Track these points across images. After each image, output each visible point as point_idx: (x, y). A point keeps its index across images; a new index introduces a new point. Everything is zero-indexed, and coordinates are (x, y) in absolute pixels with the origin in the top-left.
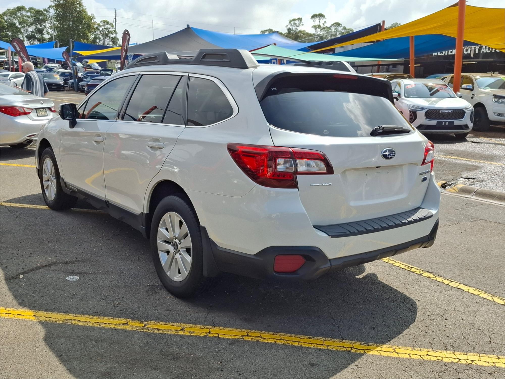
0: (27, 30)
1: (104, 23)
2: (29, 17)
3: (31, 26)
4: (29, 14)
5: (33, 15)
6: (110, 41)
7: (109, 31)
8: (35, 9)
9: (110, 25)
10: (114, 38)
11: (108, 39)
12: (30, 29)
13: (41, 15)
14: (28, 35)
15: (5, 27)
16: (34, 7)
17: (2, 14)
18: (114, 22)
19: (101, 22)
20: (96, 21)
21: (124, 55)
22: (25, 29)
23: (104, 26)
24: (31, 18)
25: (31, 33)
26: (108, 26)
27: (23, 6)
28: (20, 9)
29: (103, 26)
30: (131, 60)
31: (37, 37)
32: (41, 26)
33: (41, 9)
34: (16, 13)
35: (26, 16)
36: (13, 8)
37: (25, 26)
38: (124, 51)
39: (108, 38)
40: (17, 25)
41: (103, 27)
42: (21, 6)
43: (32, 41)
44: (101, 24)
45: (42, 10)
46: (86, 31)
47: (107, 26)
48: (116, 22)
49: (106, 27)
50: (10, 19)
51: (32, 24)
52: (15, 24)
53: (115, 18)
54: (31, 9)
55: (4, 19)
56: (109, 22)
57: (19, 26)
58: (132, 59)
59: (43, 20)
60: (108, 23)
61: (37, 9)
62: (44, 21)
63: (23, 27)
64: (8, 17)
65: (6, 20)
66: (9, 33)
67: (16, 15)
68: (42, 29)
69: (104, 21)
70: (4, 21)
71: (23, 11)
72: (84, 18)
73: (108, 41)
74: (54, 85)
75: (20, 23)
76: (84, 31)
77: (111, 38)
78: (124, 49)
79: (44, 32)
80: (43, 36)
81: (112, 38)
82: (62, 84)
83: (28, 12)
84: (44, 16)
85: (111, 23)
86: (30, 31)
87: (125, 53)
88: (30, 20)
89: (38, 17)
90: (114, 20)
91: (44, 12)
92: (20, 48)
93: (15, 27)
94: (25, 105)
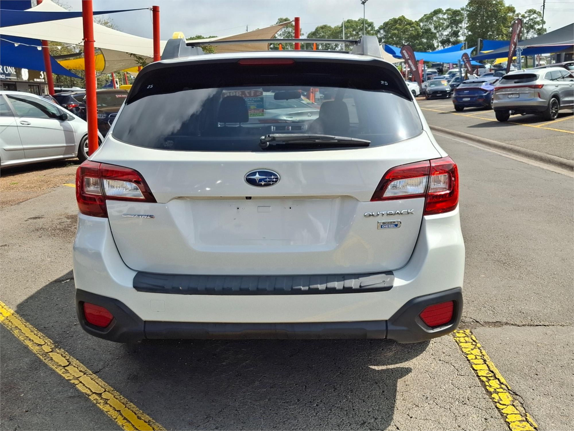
0: (442, 34)
1: (529, 13)
2: (445, 19)
3: (446, 30)
4: (445, 17)
5: (450, 17)
6: (535, 34)
7: (535, 21)
8: (453, 9)
9: (537, 14)
10: (541, 29)
11: (533, 32)
12: (446, 33)
13: (458, 15)
14: (442, 39)
15: (420, 34)
16: (452, 8)
17: (419, 21)
18: (542, 10)
19: (526, 13)
20: (520, 13)
21: (512, 49)
22: (440, 33)
23: (530, 17)
24: (447, 20)
25: (446, 37)
26: (535, 16)
27: (440, 9)
28: (437, 12)
29: (528, 16)
30: (519, 54)
31: (451, 40)
32: (457, 28)
33: (458, 8)
34: (432, 18)
35: (442, 20)
36: (430, 13)
37: (440, 31)
38: (513, 45)
39: (533, 30)
40: (433, 30)
41: (528, 19)
42: (438, 9)
43: (446, 45)
44: (526, 15)
45: (459, 10)
46: (501, 26)
47: (533, 16)
48: (544, 10)
49: (531, 17)
50: (426, 25)
51: (447, 27)
52: (430, 29)
53: (543, 5)
54: (448, 10)
55: (420, 26)
56: (536, 10)
57: (435, 31)
58: (521, 54)
59: (459, 20)
60: (535, 12)
61: (454, 9)
62: (461, 21)
63: (438, 32)
64: (425, 23)
65: (422, 27)
66: (425, 40)
67: (432, 20)
68: (457, 30)
69: (529, 10)
70: (419, 28)
71: (440, 14)
72: (500, 11)
73: (533, 33)
74: (439, 92)
75: (436, 28)
76: (499, 26)
77: (536, 30)
78: (514, 41)
79: (459, 34)
80: (458, 38)
81: (538, 29)
82: (448, 91)
83: (444, 14)
84: (462, 15)
85: (538, 12)
86: (445, 35)
87: (514, 47)
88: (446, 23)
89: (454, 18)
90: (543, 7)
91: (461, 12)
92: (409, 56)
93: (429, 33)
94: (289, 118)
